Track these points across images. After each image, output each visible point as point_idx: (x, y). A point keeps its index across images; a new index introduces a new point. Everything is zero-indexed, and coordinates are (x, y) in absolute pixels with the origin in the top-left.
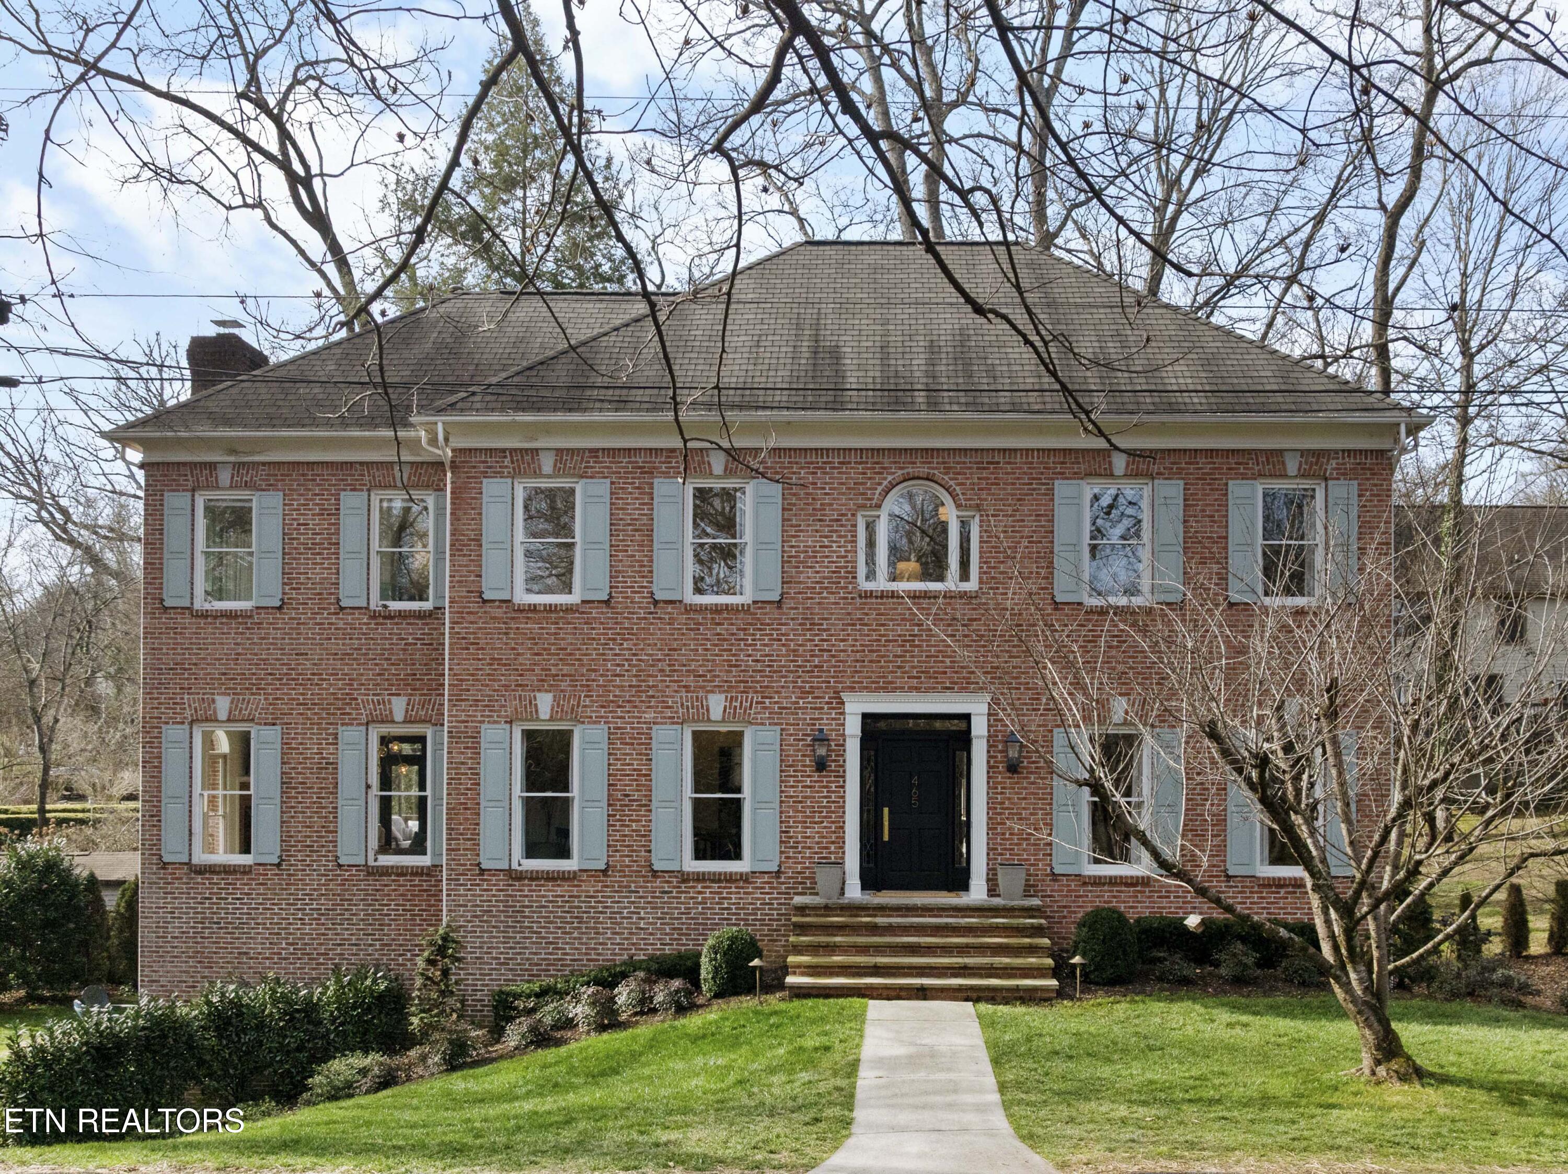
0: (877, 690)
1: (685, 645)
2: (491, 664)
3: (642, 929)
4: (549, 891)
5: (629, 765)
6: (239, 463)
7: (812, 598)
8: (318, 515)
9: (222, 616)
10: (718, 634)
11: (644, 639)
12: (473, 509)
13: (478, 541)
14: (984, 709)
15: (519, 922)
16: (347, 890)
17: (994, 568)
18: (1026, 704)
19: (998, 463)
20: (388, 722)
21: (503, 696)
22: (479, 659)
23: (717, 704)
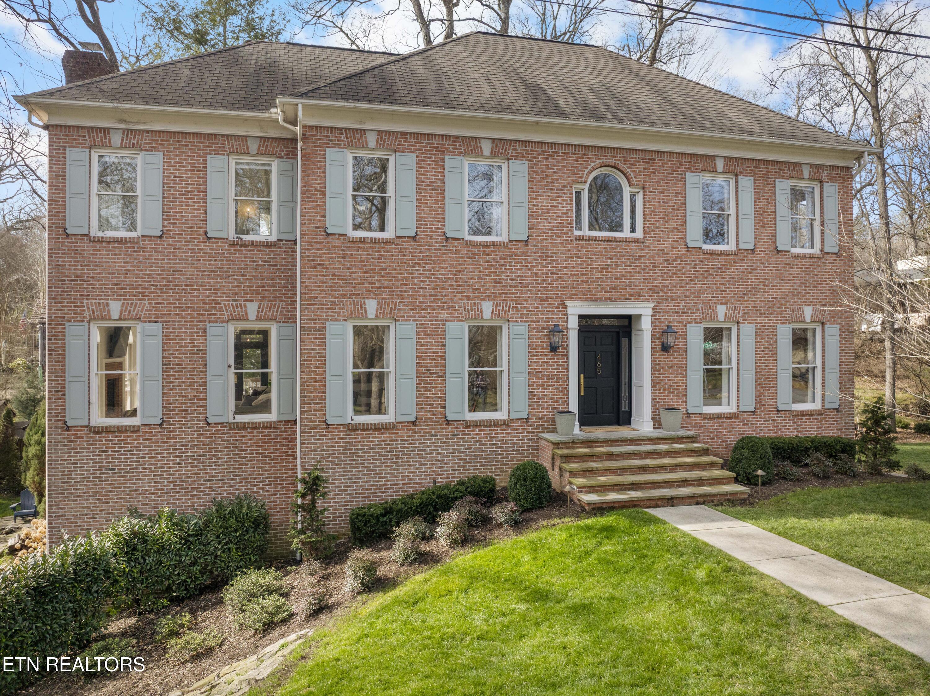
0: (586, 299)
1: (466, 268)
2: (333, 279)
3: (439, 461)
4: (376, 438)
5: (430, 349)
6: (128, 130)
7: (546, 239)
8: (190, 170)
9: (114, 242)
10: (488, 262)
11: (439, 264)
12: (319, 169)
13: (323, 192)
14: (649, 312)
15: (354, 460)
16: (214, 441)
17: (653, 224)
18: (672, 309)
19: (654, 160)
20: (244, 320)
21: (341, 302)
22: (324, 276)
23: (487, 308)
